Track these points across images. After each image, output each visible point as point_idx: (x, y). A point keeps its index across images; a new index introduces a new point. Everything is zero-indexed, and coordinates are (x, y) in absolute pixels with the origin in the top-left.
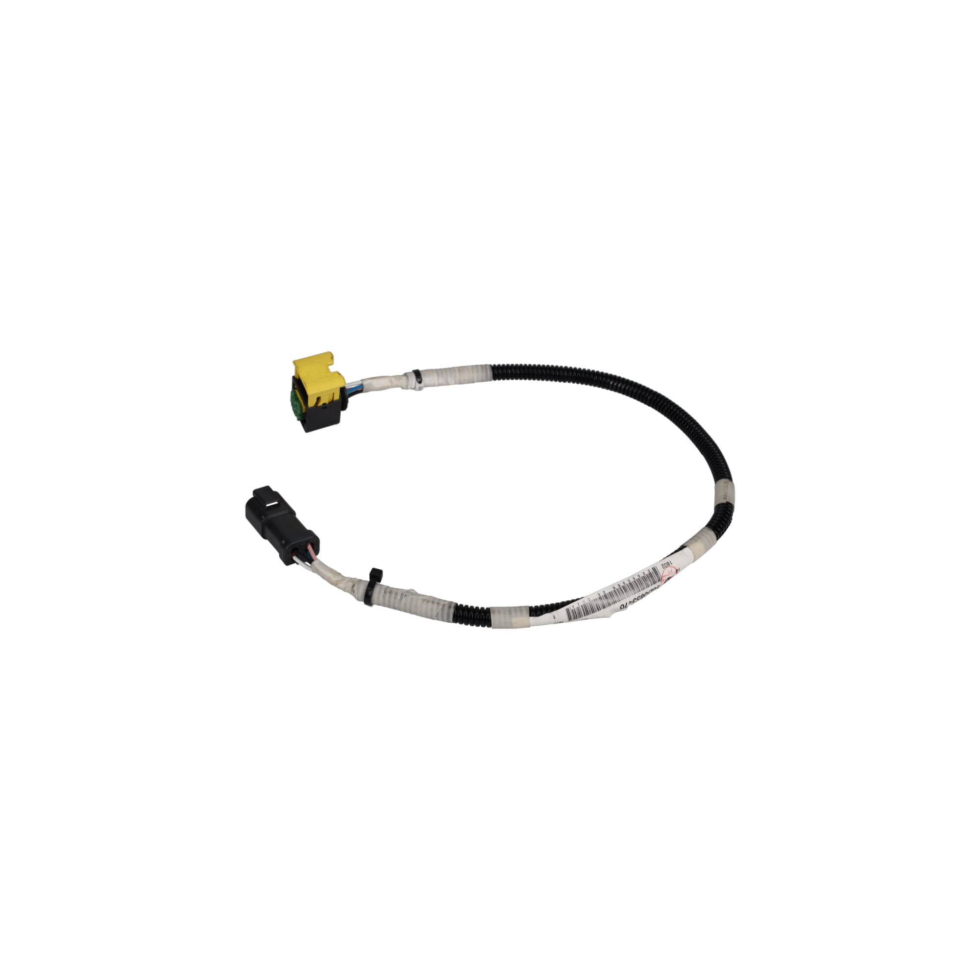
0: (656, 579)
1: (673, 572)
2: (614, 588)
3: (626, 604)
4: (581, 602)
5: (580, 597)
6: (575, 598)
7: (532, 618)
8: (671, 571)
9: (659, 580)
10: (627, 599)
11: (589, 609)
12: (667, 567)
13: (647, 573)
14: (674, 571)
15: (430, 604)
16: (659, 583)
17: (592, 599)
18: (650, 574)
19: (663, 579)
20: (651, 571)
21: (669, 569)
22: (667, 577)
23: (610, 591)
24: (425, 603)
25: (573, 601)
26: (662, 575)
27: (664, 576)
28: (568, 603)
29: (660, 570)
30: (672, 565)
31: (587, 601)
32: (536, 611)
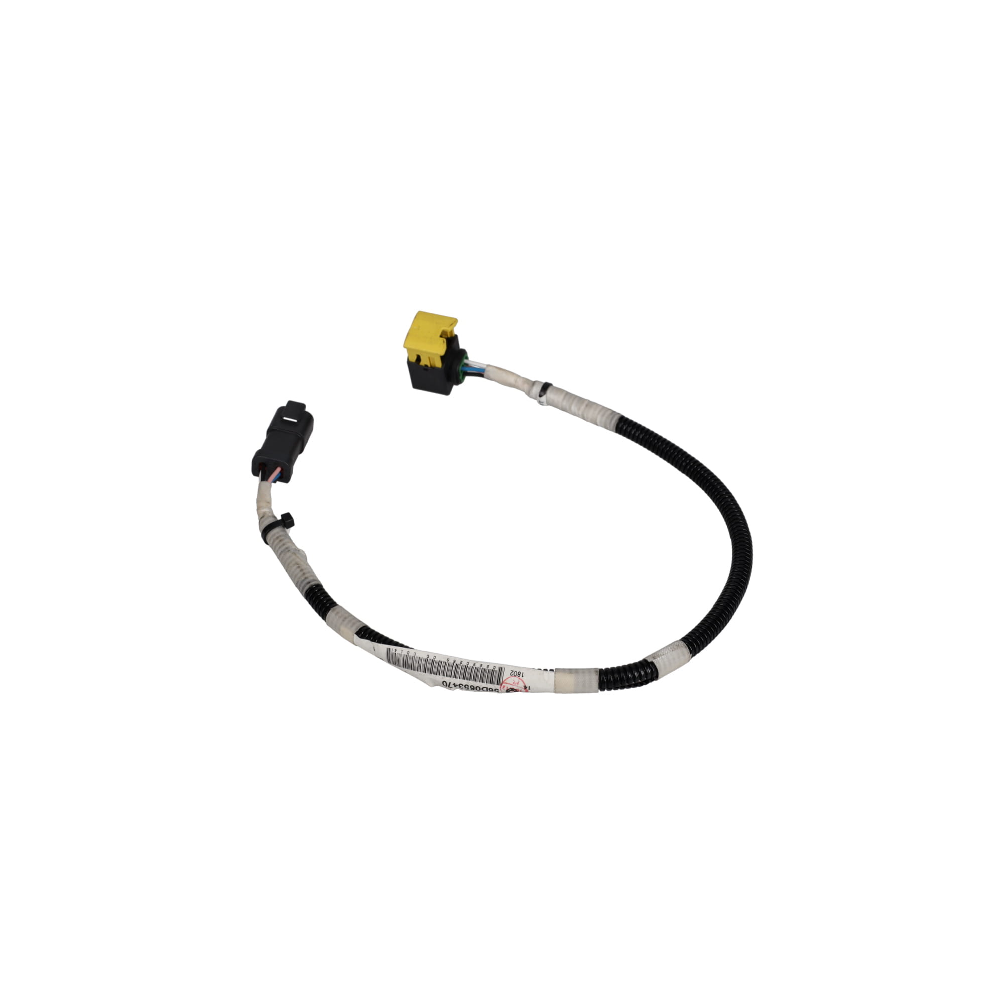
0: (495, 679)
1: (519, 685)
2: (448, 660)
3: (450, 683)
4: (405, 650)
5: (410, 647)
6: (405, 644)
7: (355, 636)
8: (518, 684)
9: (498, 683)
10: (452, 678)
11: (409, 662)
12: (515, 676)
13: (491, 668)
14: (521, 685)
15: (298, 570)
16: (498, 687)
17: (418, 655)
18: (493, 671)
19: (503, 684)
20: (497, 669)
21: (516, 679)
22: (509, 687)
23: (441, 660)
24: (296, 566)
25: (402, 646)
26: (505, 680)
27: (507, 683)
28: (397, 644)
29: (506, 675)
30: (523, 678)
31: (412, 653)
32: (366, 633)
